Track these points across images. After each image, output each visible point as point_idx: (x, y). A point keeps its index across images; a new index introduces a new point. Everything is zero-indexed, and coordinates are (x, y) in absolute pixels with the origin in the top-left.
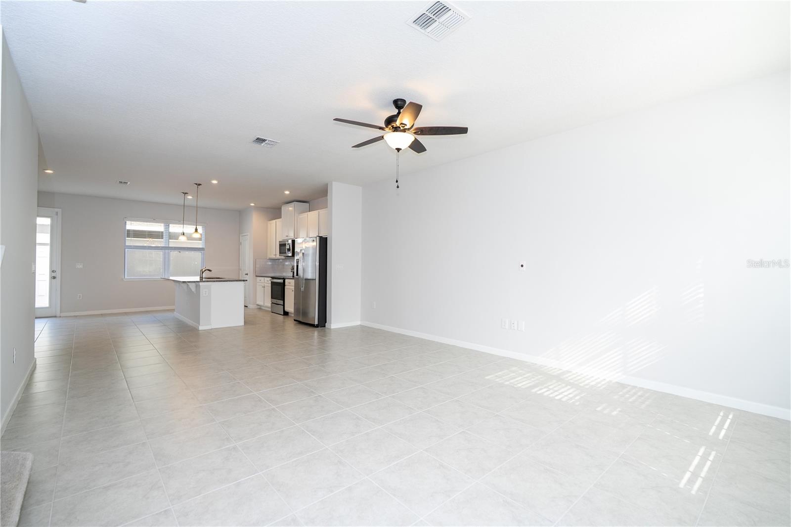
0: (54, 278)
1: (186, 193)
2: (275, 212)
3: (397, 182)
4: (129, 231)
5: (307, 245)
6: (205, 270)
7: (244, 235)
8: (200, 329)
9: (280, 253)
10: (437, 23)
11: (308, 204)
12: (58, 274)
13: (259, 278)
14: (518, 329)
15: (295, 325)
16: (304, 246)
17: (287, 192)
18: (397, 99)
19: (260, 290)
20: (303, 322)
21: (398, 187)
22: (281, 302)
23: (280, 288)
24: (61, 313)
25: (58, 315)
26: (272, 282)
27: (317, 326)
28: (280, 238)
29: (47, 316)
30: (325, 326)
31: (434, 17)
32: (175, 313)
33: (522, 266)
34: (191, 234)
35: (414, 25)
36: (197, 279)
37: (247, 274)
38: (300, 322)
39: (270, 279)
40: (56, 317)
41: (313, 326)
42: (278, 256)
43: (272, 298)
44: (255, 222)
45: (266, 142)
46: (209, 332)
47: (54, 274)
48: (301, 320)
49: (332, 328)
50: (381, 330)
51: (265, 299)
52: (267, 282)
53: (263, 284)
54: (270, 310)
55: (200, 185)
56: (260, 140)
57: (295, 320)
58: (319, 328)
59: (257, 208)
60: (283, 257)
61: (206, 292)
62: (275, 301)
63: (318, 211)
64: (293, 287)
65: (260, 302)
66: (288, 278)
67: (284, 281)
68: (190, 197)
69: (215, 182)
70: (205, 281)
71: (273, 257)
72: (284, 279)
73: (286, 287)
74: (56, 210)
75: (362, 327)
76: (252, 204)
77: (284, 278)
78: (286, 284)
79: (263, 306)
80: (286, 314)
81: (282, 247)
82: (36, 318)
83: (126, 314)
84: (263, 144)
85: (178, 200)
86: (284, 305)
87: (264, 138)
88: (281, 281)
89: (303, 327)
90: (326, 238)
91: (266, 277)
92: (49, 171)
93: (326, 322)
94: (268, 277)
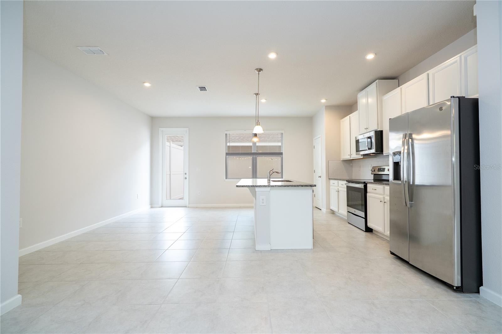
1: (257, 94)
6: (273, 173)
7: (315, 138)
8: (256, 249)
11: (397, 80)
12: (187, 176)
13: (332, 181)
17: (370, 57)
19: (333, 194)
23: (360, 195)
24: (189, 204)
26: (347, 186)
28: (357, 133)
37: (320, 177)
39: (346, 182)
40: (186, 207)
42: (354, 156)
43: (348, 206)
44: (326, 122)
47: (185, 176)
51: (339, 205)
52: (342, 186)
53: (337, 188)
54: (346, 219)
55: (260, 70)
62: (354, 211)
63: (426, 73)
65: (334, 208)
66: (370, 183)
67: (366, 187)
69: (272, 56)
71: (347, 157)
73: (368, 194)
74: (186, 129)
77: (364, 183)
79: (338, 213)
80: (369, 230)
86: (366, 218)
88: (361, 186)
89: (398, 263)
90: (475, 102)
91: (340, 180)
92: (147, 85)
93: (481, 284)
94: (343, 180)
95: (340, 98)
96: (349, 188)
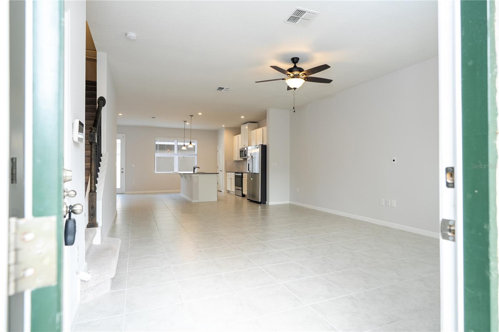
0: (123, 172)
1: (185, 121)
2: (237, 131)
3: (294, 108)
4: (157, 145)
5: (254, 151)
6: (196, 167)
7: (219, 145)
8: (193, 202)
9: (240, 157)
10: (300, 19)
11: (257, 124)
12: (124, 170)
13: (228, 173)
14: (391, 206)
15: (248, 202)
16: (253, 152)
17: (243, 117)
18: (293, 58)
19: (229, 181)
20: (253, 201)
21: (294, 112)
22: (240, 188)
23: (240, 179)
24: (126, 191)
25: (124, 192)
26: (235, 175)
27: (260, 203)
28: (240, 147)
29: (120, 193)
30: (265, 203)
31: (298, 17)
32: (181, 193)
33: (394, 160)
34: (188, 146)
35: (288, 22)
36: (192, 172)
37: (221, 171)
38: (251, 201)
39: (234, 173)
40: (123, 194)
41: (258, 203)
42: (239, 159)
43: (235, 186)
44: (225, 137)
45: (224, 89)
46: (198, 204)
47: (122, 170)
48: (251, 199)
49: (270, 204)
50: (302, 207)
51: (231, 186)
52: (232, 175)
53: (230, 177)
54: (234, 193)
55: (192, 116)
56: (221, 89)
57: (248, 199)
58: (262, 204)
59: (227, 128)
60: (242, 159)
61: (196, 180)
62: (237, 188)
63: (262, 128)
64: (247, 179)
65: (229, 189)
66: (244, 173)
67: (242, 175)
68: (188, 124)
69: (200, 114)
70: (195, 174)
71: (236, 159)
72: (242, 173)
73: (243, 178)
74: (123, 135)
75: (290, 204)
76: (224, 126)
78: (243, 176)
79: (230, 191)
80: (243, 196)
81: (242, 153)
82: (117, 194)
83: (156, 193)
84: (222, 91)
85: (181, 126)
86: (242, 190)
87: (223, 87)
88: (240, 174)
89: (252, 203)
90: (266, 146)
91: (232, 172)
92: (120, 114)
93: (266, 201)
94: (233, 172)
95: (234, 124)
96: (236, 176)
